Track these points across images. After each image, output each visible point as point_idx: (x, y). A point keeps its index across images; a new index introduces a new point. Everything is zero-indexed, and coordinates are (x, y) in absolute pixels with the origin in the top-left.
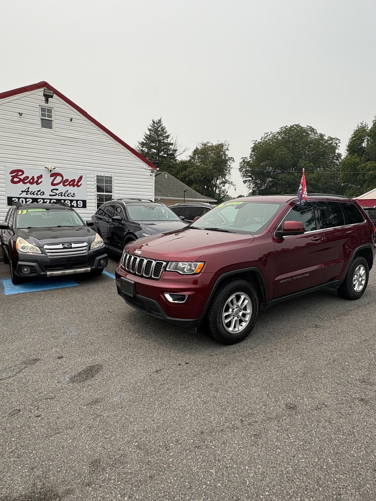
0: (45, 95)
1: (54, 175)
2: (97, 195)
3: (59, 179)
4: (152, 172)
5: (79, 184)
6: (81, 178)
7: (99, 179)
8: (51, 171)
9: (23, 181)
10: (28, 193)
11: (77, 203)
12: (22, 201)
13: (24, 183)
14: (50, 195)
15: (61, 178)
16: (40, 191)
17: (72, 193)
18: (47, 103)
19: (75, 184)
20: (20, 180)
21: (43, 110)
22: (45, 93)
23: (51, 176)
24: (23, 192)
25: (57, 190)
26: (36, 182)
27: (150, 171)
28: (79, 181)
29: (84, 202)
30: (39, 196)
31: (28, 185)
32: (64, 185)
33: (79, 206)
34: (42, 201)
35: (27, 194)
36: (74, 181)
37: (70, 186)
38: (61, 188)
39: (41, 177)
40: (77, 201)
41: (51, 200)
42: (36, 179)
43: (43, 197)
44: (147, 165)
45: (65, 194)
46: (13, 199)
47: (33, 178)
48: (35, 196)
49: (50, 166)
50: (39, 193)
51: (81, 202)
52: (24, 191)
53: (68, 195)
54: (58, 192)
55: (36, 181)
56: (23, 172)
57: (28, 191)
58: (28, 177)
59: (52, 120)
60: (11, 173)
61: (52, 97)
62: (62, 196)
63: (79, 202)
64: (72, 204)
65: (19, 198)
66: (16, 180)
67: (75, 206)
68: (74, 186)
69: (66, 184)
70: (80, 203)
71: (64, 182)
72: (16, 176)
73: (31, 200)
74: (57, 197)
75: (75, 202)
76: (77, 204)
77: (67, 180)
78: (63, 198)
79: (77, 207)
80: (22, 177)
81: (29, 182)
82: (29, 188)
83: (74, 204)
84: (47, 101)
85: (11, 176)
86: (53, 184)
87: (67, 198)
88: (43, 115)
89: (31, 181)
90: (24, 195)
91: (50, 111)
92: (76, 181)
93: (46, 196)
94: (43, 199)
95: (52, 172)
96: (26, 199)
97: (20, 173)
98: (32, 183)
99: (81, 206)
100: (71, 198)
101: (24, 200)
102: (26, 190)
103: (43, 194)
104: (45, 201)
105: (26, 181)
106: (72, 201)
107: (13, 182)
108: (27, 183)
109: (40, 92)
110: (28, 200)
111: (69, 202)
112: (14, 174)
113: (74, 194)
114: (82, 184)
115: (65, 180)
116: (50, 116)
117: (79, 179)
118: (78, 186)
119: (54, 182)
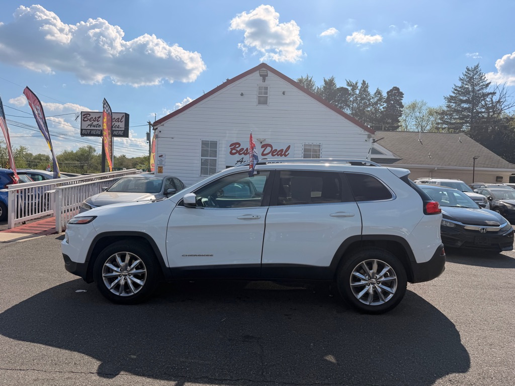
0: (261, 75)
1: (265, 146)
3: (268, 149)
4: (369, 137)
5: (287, 154)
6: (289, 147)
8: (261, 143)
9: (239, 152)
13: (240, 154)
15: (270, 148)
18: (264, 82)
19: (283, 153)
20: (237, 152)
21: (260, 88)
23: (262, 147)
27: (367, 136)
28: (286, 151)
31: (243, 156)
32: (273, 155)
37: (278, 156)
44: (363, 130)
47: (247, 149)
49: (261, 137)
52: (239, 161)
56: (239, 144)
57: (242, 161)
58: (243, 149)
59: (267, 97)
60: (230, 146)
61: (267, 76)
66: (234, 151)
68: (281, 156)
71: (273, 153)
72: (234, 149)
77: (276, 150)
81: (244, 153)
82: (243, 158)
84: (264, 80)
88: (260, 93)
91: (266, 88)
92: (284, 151)
95: (263, 144)
97: (237, 146)
105: (241, 153)
107: (231, 153)
109: (257, 74)
112: (232, 147)
114: (288, 154)
115: (274, 150)
116: (266, 93)
117: (287, 149)
118: (286, 156)
119: (264, 153)
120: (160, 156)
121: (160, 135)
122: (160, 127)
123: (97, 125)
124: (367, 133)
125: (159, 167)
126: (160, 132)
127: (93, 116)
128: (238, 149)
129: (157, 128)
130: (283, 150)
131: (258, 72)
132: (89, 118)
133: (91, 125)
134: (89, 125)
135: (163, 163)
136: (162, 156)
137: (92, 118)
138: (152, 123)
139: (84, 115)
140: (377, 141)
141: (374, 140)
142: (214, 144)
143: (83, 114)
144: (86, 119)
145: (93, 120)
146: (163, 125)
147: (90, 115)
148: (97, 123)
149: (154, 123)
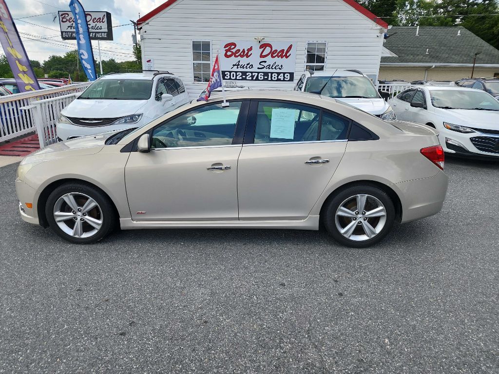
1: (264, 46)
2: (307, 66)
3: (268, 50)
4: (381, 32)
5: (288, 55)
6: (290, 47)
8: (260, 42)
9: (235, 54)
10: (239, 66)
11: (284, 76)
12: (233, 74)
13: (236, 56)
14: (258, 68)
15: (270, 49)
16: (248, 64)
17: (280, 65)
19: (284, 54)
20: (233, 54)
23: (261, 47)
25: (265, 62)
27: (378, 31)
28: (288, 51)
29: (292, 74)
30: (248, 70)
31: (239, 58)
32: (273, 57)
33: (285, 79)
34: (250, 74)
35: (237, 68)
36: (282, 51)
37: (278, 57)
38: (270, 60)
39: (250, 49)
40: (284, 73)
41: (258, 73)
42: (246, 52)
43: (252, 70)
44: (375, 24)
45: (272, 66)
46: (226, 73)
47: (244, 51)
48: (245, 70)
49: (260, 36)
50: (248, 66)
51: (289, 75)
52: (236, 65)
53: (275, 68)
54: (265, 64)
55: (246, 54)
56: (235, 45)
57: (239, 65)
58: (239, 50)
60: (225, 48)
62: (269, 69)
63: (286, 75)
64: (279, 77)
65: (230, 72)
66: (229, 53)
67: (282, 78)
68: (282, 57)
69: (274, 55)
70: (287, 76)
71: (273, 54)
72: (229, 50)
73: (241, 74)
74: (265, 70)
75: (282, 75)
76: (284, 78)
77: (276, 51)
78: (271, 70)
79: (284, 80)
81: (240, 55)
82: (239, 61)
85: (225, 50)
86: (261, 56)
87: (274, 71)
89: (242, 54)
90: (235, 69)
92: (285, 52)
93: (255, 69)
94: (252, 73)
95: (262, 43)
96: (236, 72)
97: (233, 47)
98: (242, 56)
99: (288, 79)
100: (278, 71)
101: (235, 74)
102: (237, 64)
103: (252, 67)
104: (254, 74)
105: (237, 55)
106: (279, 74)
107: (226, 56)
110: (238, 74)
111: (276, 75)
112: (228, 48)
113: (282, 66)
114: (290, 55)
115: (274, 51)
117: (288, 50)
118: (287, 57)
119: (263, 54)
120: (148, 61)
121: (145, 36)
122: (145, 26)
124: (379, 27)
126: (145, 32)
128: (234, 51)
129: (141, 28)
130: (284, 50)
132: (68, 18)
133: (71, 27)
134: (69, 27)
135: (152, 69)
136: (150, 60)
138: (135, 21)
139: (62, 15)
140: (389, 37)
141: (385, 35)
142: (207, 46)
143: (61, 13)
144: (64, 20)
146: (148, 24)
147: (68, 15)
149: (138, 21)
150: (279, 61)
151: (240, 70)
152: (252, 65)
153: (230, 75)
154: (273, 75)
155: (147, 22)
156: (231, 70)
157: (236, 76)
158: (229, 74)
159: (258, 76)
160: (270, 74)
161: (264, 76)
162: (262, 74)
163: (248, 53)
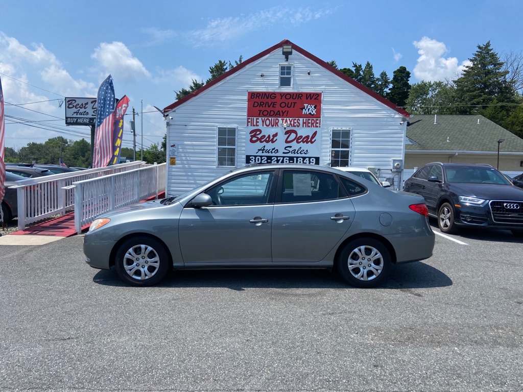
0: (284, 53)
1: (289, 132)
2: (332, 151)
3: (293, 136)
4: (403, 120)
5: (313, 140)
6: (315, 133)
7: (335, 134)
8: (285, 128)
9: (260, 140)
11: (309, 160)
12: (258, 159)
13: (261, 142)
14: (284, 153)
15: (295, 135)
16: (274, 149)
17: (305, 150)
18: (287, 61)
19: (309, 140)
20: (258, 139)
21: (283, 68)
22: (285, 50)
23: (286, 133)
24: (259, 150)
25: (291, 147)
26: (271, 140)
27: (400, 120)
28: (313, 137)
29: (317, 159)
30: (274, 154)
31: (265, 144)
32: (298, 142)
33: (311, 163)
34: (276, 159)
35: (263, 152)
36: (308, 137)
37: (304, 142)
38: (295, 146)
39: (276, 135)
40: (310, 158)
41: (284, 157)
42: (271, 138)
43: (277, 155)
44: (397, 113)
45: (298, 151)
46: (251, 157)
47: (269, 136)
48: (270, 154)
50: (274, 151)
51: (314, 159)
52: (261, 150)
53: (300, 153)
54: (291, 149)
56: (260, 131)
57: (264, 150)
58: (264, 136)
59: (290, 78)
60: (250, 134)
61: (291, 53)
62: (295, 153)
63: (311, 159)
64: (305, 162)
65: (255, 156)
66: (254, 139)
68: (307, 143)
70: (313, 160)
71: (298, 139)
72: (254, 136)
73: (266, 158)
74: (290, 155)
75: (307, 159)
77: (301, 137)
78: (296, 155)
80: (259, 136)
82: (265, 146)
83: (307, 160)
84: (287, 59)
85: (251, 136)
86: (287, 142)
87: (299, 155)
88: (282, 73)
89: (267, 139)
90: (260, 153)
91: (289, 68)
92: (310, 137)
93: (280, 154)
94: (277, 157)
95: (287, 129)
96: (261, 157)
97: (258, 133)
98: (267, 142)
99: (314, 163)
100: (304, 155)
101: (260, 158)
103: (277, 152)
104: (279, 158)
105: (262, 140)
106: (304, 158)
107: (252, 141)
108: (263, 142)
109: (279, 51)
110: (263, 158)
111: (302, 159)
112: (253, 134)
113: (307, 151)
114: (316, 140)
115: (299, 137)
116: (289, 73)
117: (313, 135)
118: (312, 143)
119: (289, 140)
120: (172, 146)
121: (171, 123)
122: (171, 114)
123: (85, 112)
124: (401, 116)
125: (171, 158)
126: (172, 119)
127: (79, 102)
129: (168, 115)
130: (309, 136)
131: (281, 49)
132: (75, 104)
133: (77, 113)
134: (74, 113)
135: (176, 153)
136: (174, 145)
137: (78, 104)
138: (162, 109)
139: (69, 101)
140: (412, 124)
141: (408, 123)
142: (232, 131)
143: (67, 100)
144: (70, 106)
145: (80, 107)
146: (175, 111)
147: (75, 101)
148: (84, 110)
149: (165, 109)
150: (304, 146)
151: (265, 154)
152: (277, 150)
153: (255, 160)
154: (299, 159)
155: (174, 110)
156: (257, 154)
157: (262, 160)
158: (254, 158)
159: (283, 160)
160: (295, 159)
161: (289, 160)
162: (288, 158)
163: (273, 139)
